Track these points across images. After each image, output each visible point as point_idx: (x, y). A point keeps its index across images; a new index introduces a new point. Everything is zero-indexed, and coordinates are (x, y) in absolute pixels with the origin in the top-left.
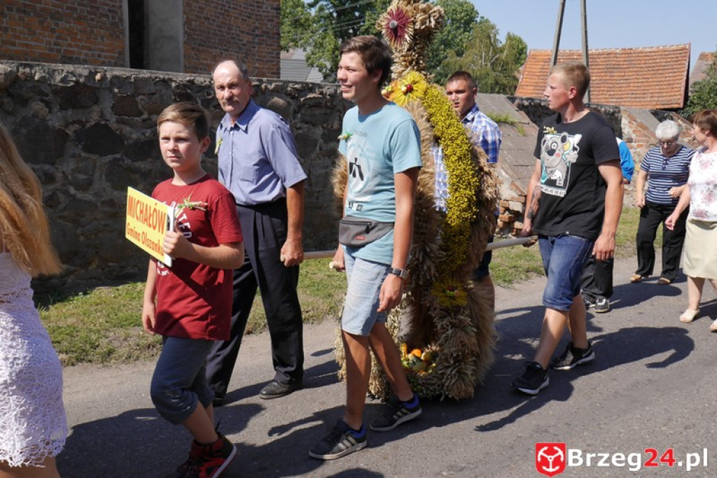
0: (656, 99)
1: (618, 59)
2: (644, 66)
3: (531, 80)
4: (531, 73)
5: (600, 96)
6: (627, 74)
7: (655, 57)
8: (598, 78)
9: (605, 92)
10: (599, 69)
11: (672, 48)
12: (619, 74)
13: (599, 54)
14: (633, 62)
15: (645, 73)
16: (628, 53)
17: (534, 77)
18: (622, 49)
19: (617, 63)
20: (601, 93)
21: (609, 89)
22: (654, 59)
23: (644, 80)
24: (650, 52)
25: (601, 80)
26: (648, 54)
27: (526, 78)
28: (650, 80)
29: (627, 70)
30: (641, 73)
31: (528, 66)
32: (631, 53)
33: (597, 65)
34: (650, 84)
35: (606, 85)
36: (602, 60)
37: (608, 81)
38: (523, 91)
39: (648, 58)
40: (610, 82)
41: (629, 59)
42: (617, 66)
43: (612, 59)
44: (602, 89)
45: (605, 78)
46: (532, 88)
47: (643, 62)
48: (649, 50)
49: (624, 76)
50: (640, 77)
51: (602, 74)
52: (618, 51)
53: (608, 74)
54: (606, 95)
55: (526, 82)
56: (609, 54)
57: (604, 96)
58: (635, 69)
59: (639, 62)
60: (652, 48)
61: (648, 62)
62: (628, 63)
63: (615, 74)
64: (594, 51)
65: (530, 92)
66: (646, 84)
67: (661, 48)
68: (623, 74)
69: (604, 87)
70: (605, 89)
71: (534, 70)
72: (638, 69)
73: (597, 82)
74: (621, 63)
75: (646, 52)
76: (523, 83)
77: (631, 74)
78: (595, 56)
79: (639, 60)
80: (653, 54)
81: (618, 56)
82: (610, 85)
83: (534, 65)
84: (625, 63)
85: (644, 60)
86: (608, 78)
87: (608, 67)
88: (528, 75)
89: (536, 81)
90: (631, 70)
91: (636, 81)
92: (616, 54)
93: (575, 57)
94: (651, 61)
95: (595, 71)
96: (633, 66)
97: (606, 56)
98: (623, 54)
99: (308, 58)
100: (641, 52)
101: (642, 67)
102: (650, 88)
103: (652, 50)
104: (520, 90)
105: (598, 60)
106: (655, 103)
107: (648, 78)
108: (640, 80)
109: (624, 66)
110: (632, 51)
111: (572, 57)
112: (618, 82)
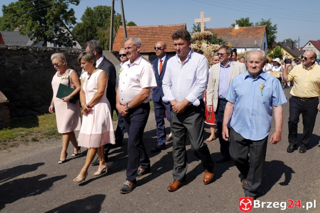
0: (172, 47)
1: (157, 30)
2: (167, 33)
3: (120, 40)
4: (120, 37)
5: (149, 47)
6: (160, 37)
7: (172, 29)
8: (148, 38)
9: (151, 45)
10: (149, 34)
11: (179, 25)
12: (157, 37)
13: (149, 28)
14: (163, 31)
15: (167, 36)
16: (161, 27)
17: (121, 38)
18: (159, 26)
19: (157, 32)
20: (149, 45)
21: (152, 43)
22: (171, 30)
23: (167, 39)
24: (170, 27)
25: (149, 39)
26: (169, 28)
27: (118, 39)
28: (169, 39)
29: (160, 35)
30: (166, 36)
31: (118, 33)
32: (162, 28)
33: (148, 33)
34: (169, 41)
35: (152, 42)
36: (150, 30)
37: (152, 40)
38: (116, 45)
39: (169, 30)
40: (153, 40)
41: (161, 30)
42: (156, 33)
43: (154, 30)
44: (150, 43)
45: (151, 38)
46: (120, 43)
47: (167, 31)
48: (169, 26)
49: (159, 38)
50: (166, 38)
51: (150, 37)
52: (157, 27)
53: (153, 37)
54: (151, 46)
55: (117, 40)
56: (153, 28)
57: (150, 47)
58: (163, 35)
59: (165, 31)
60: (171, 25)
61: (168, 31)
62: (161, 32)
63: (156, 37)
64: (147, 27)
65: (119, 45)
66: (168, 41)
67: (174, 25)
68: (158, 37)
69: (151, 42)
70: (151, 43)
71: (121, 35)
72: (165, 35)
73: (148, 40)
74: (158, 32)
75: (168, 27)
76: (116, 41)
77: (162, 36)
78: (147, 29)
79: (166, 30)
80: (171, 28)
81: (157, 29)
82: (153, 42)
83: (121, 33)
84: (160, 32)
85: (167, 30)
86: (152, 38)
87: (153, 33)
88: (118, 37)
89: (122, 40)
90: (162, 35)
91: (164, 39)
92: (156, 28)
93: (139, 29)
94: (170, 31)
95: (147, 35)
96: (163, 33)
97: (152, 29)
98: (159, 28)
99: (20, 30)
100: (166, 27)
101: (166, 34)
102: (169, 43)
103: (170, 26)
104: (115, 44)
105: (149, 30)
106: (171, 49)
107: (169, 38)
108: (166, 39)
109: (159, 33)
110: (162, 27)
111: (137, 29)
112: (156, 40)
